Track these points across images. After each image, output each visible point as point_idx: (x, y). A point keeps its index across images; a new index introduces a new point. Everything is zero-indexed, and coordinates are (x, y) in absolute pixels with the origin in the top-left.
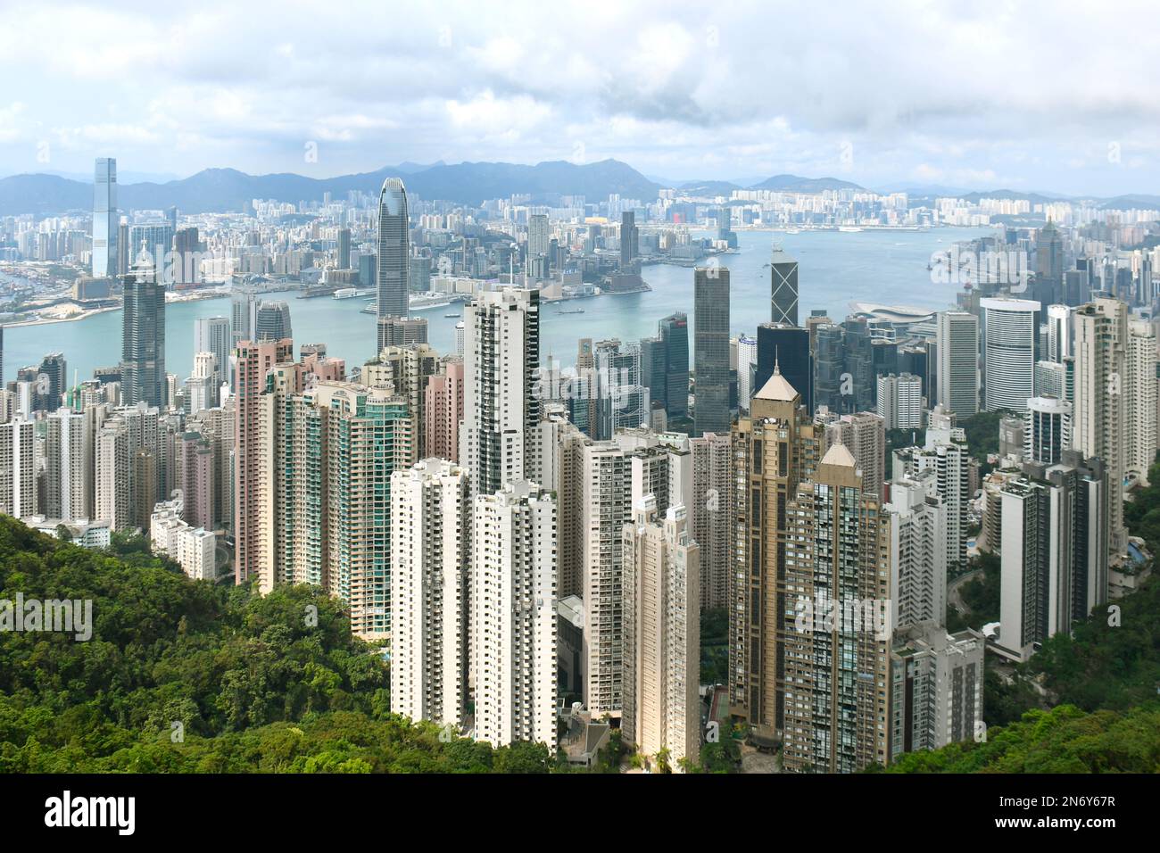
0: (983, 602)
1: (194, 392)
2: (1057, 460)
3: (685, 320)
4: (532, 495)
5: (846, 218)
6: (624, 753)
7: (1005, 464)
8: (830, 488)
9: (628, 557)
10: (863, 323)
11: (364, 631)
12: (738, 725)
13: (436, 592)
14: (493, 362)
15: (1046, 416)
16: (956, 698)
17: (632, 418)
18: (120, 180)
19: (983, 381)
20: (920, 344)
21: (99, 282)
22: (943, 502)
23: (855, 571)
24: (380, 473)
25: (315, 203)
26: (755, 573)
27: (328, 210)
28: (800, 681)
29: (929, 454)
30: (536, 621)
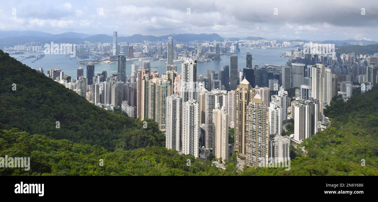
0: (291, 129)
1: (131, 79)
2: (308, 99)
3: (229, 67)
4: (194, 102)
5: (263, 46)
6: (212, 158)
7: (296, 99)
8: (256, 103)
9: (214, 116)
10: (266, 68)
11: (161, 129)
12: (236, 153)
13: (175, 122)
14: (187, 75)
15: (305, 89)
16: (284, 151)
17: (217, 86)
18: (118, 36)
19: (292, 81)
20: (279, 73)
21: (114, 56)
22: (282, 107)
23: (261, 122)
24: (165, 97)
25: (156, 41)
26: (240, 121)
27: (159, 43)
28: (249, 145)
29: (279, 97)
30: (195, 129)
